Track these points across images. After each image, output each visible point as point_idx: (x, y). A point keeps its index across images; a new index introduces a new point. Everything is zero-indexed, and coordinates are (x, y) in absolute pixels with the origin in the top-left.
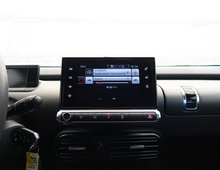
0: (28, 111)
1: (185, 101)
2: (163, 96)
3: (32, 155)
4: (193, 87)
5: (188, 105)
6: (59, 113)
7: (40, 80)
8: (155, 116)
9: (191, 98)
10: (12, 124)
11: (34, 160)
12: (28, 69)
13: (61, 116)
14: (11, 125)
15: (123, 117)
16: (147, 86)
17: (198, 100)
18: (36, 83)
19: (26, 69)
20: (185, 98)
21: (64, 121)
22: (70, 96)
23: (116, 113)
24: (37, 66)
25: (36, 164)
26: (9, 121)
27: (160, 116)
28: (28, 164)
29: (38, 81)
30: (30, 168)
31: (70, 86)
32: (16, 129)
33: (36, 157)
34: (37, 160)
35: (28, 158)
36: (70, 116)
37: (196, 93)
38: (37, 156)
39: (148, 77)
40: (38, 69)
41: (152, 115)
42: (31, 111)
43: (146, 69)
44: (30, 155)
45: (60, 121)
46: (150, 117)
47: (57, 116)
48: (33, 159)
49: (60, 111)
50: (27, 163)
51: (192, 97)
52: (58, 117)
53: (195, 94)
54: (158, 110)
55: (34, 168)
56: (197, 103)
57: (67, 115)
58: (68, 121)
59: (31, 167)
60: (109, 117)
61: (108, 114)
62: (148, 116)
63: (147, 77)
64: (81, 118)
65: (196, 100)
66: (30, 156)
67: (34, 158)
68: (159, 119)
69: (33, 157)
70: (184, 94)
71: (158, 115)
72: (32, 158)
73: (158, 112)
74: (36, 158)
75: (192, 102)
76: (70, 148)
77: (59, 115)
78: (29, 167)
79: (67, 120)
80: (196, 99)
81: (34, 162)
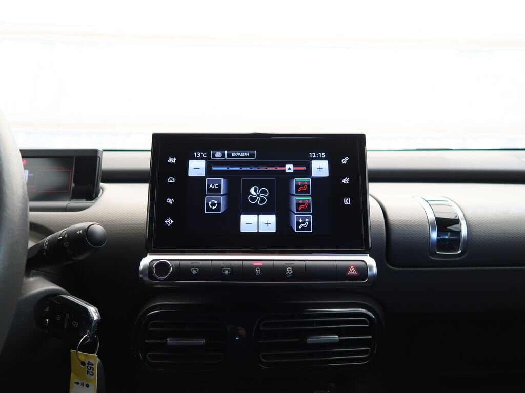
0: (75, 259)
1: (434, 235)
2: (384, 222)
3: (83, 356)
4: (453, 201)
5: (441, 244)
6: (146, 261)
7: (102, 182)
8: (363, 271)
9: (448, 228)
10: (40, 285)
11: (89, 368)
12: (75, 158)
13: (150, 268)
14: (36, 289)
15: (289, 271)
16: (347, 201)
17: (464, 232)
18: (94, 189)
19: (71, 157)
20: (433, 228)
21: (156, 279)
22: (169, 222)
23: (275, 262)
24: (96, 151)
25: (93, 377)
26: (32, 279)
27: (375, 270)
28: (74, 378)
29: (98, 185)
30: (80, 385)
31: (170, 200)
32: (48, 297)
33: (92, 362)
34: (96, 367)
35: (75, 364)
36: (169, 269)
37: (461, 216)
38: (95, 359)
39: (348, 180)
40: (98, 159)
41: (357, 268)
42: (81, 258)
43: (345, 161)
44: (78, 358)
45: (146, 279)
46: (352, 271)
47: (141, 267)
48: (87, 365)
49: (146, 256)
50: (72, 374)
51: (450, 226)
52: (143, 269)
53: (457, 218)
54: (370, 256)
55: (87, 386)
56: (462, 240)
57: (163, 266)
58: (165, 280)
59: (82, 384)
60: (258, 272)
61: (255, 264)
62: (348, 268)
63: (346, 181)
64: (195, 272)
65: (459, 232)
66: (79, 360)
67: (89, 363)
68: (373, 276)
69: (87, 362)
70: (432, 217)
71: (371, 268)
72: (83, 364)
73: (370, 261)
74: (93, 365)
75: (451, 236)
76: (170, 341)
77: (144, 266)
78: (78, 383)
79: (162, 278)
80: (461, 231)
81: (88, 372)
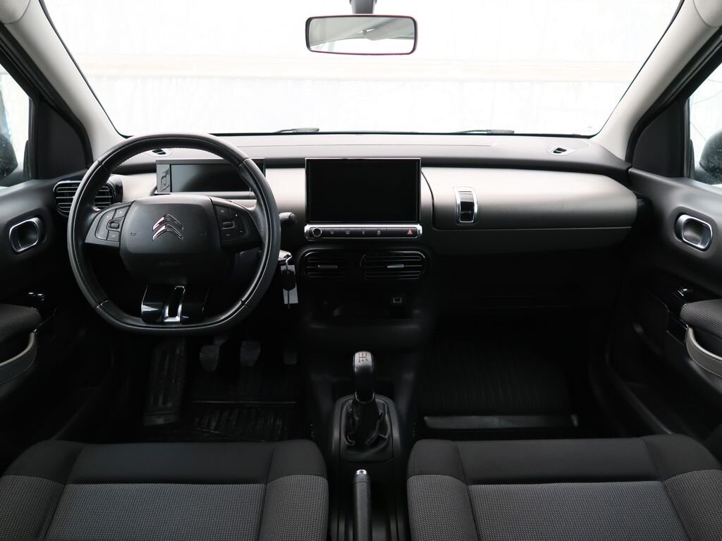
2: (431, 204)
6: (307, 228)
8: (415, 232)
13: (310, 233)
15: (379, 232)
21: (313, 237)
23: (372, 228)
27: (421, 232)
36: (320, 232)
41: (413, 231)
45: (307, 237)
46: (410, 232)
47: (305, 231)
49: (306, 225)
57: (317, 231)
60: (363, 233)
62: (408, 231)
64: (332, 233)
71: (419, 231)
77: (307, 231)
79: (317, 236)
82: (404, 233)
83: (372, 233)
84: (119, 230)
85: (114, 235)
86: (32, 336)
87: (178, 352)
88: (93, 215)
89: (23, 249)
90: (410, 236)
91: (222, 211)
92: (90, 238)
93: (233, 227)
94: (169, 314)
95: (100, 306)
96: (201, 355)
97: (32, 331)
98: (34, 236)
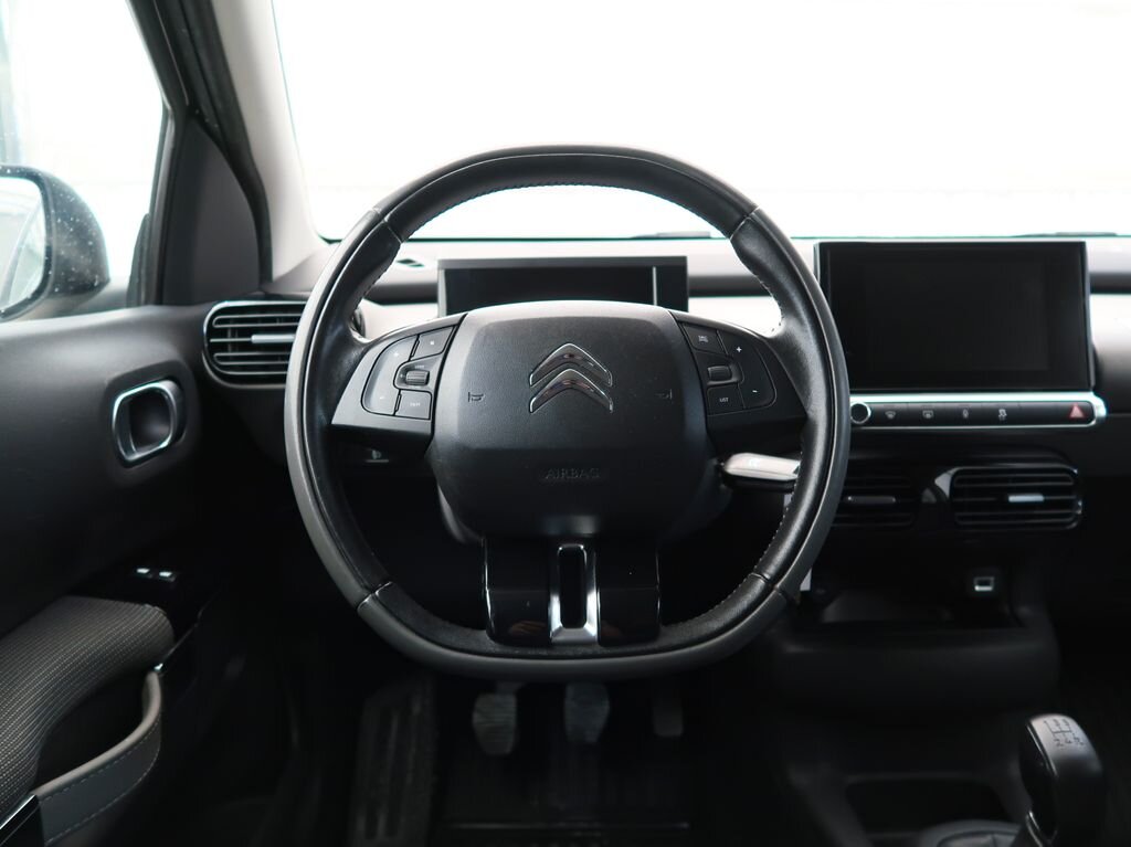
8: (1088, 412)
27: (1102, 412)
36: (866, 414)
41: (1081, 410)
46: (1076, 413)
58: (864, 424)
60: (966, 415)
64: (891, 416)
68: (1102, 418)
71: (1099, 410)
73: (1097, 402)
79: (860, 423)
82: (1062, 414)
83: (986, 415)
84: (431, 386)
85: (415, 402)
86: (154, 681)
87: (416, 709)
88: (355, 354)
89: (137, 456)
90: (1077, 421)
91: (703, 338)
92: (348, 412)
93: (734, 380)
94: (563, 619)
95: (375, 598)
96: (477, 718)
97: (151, 668)
98: (157, 428)
